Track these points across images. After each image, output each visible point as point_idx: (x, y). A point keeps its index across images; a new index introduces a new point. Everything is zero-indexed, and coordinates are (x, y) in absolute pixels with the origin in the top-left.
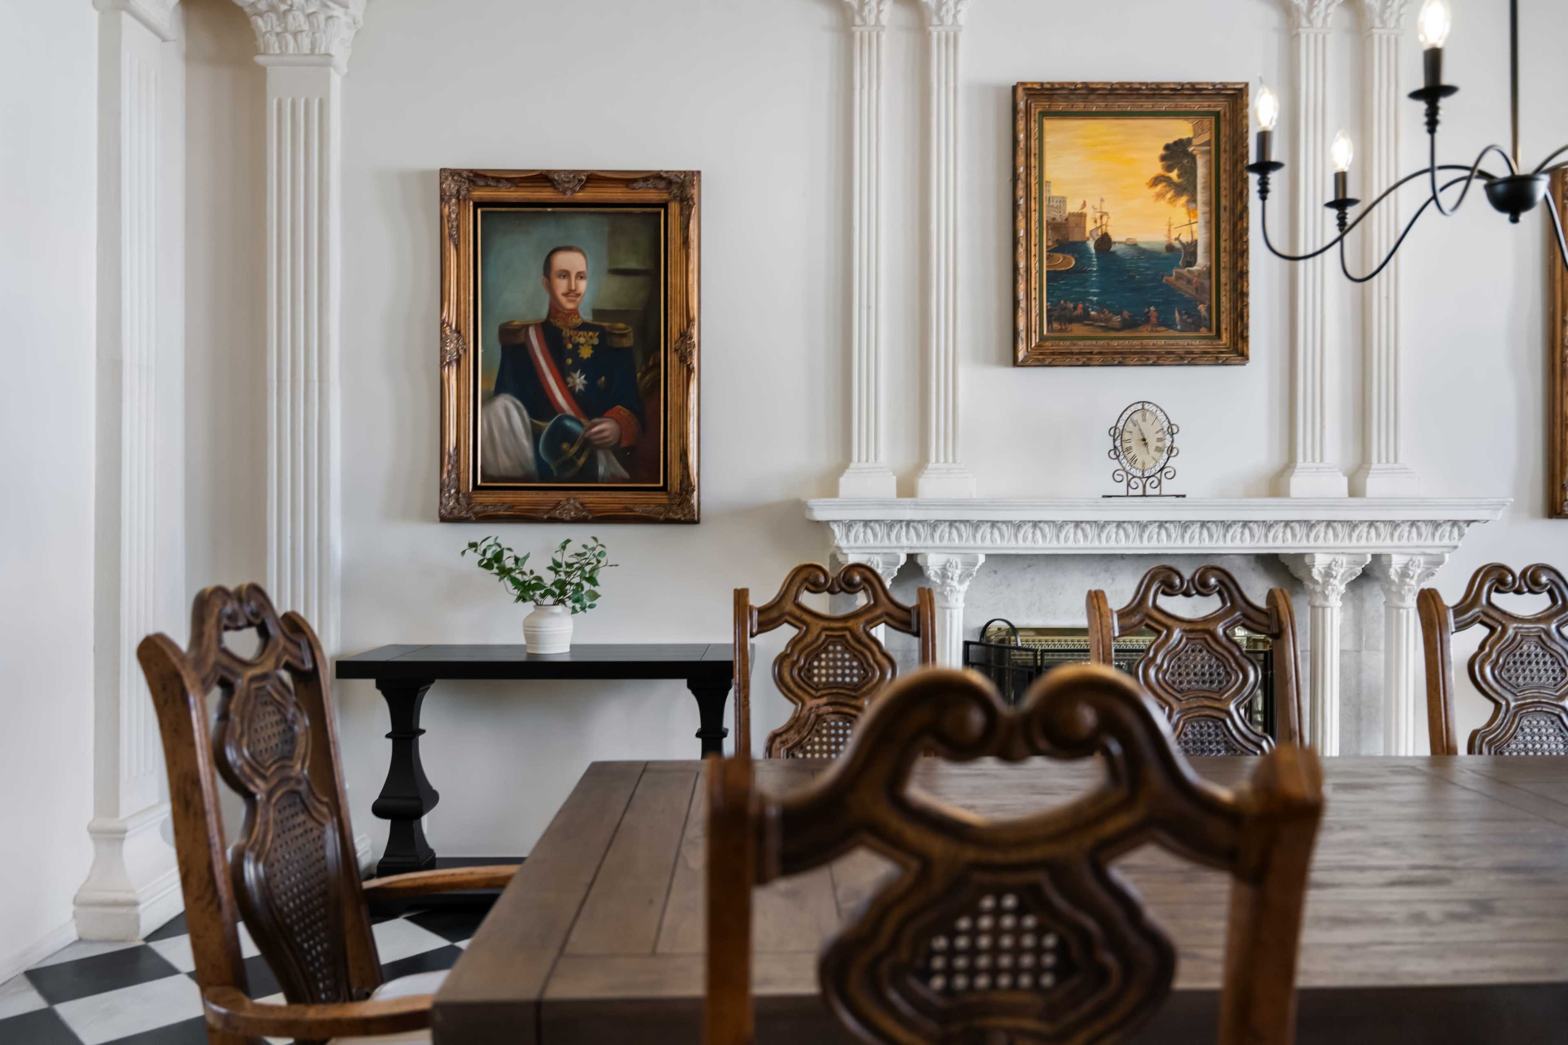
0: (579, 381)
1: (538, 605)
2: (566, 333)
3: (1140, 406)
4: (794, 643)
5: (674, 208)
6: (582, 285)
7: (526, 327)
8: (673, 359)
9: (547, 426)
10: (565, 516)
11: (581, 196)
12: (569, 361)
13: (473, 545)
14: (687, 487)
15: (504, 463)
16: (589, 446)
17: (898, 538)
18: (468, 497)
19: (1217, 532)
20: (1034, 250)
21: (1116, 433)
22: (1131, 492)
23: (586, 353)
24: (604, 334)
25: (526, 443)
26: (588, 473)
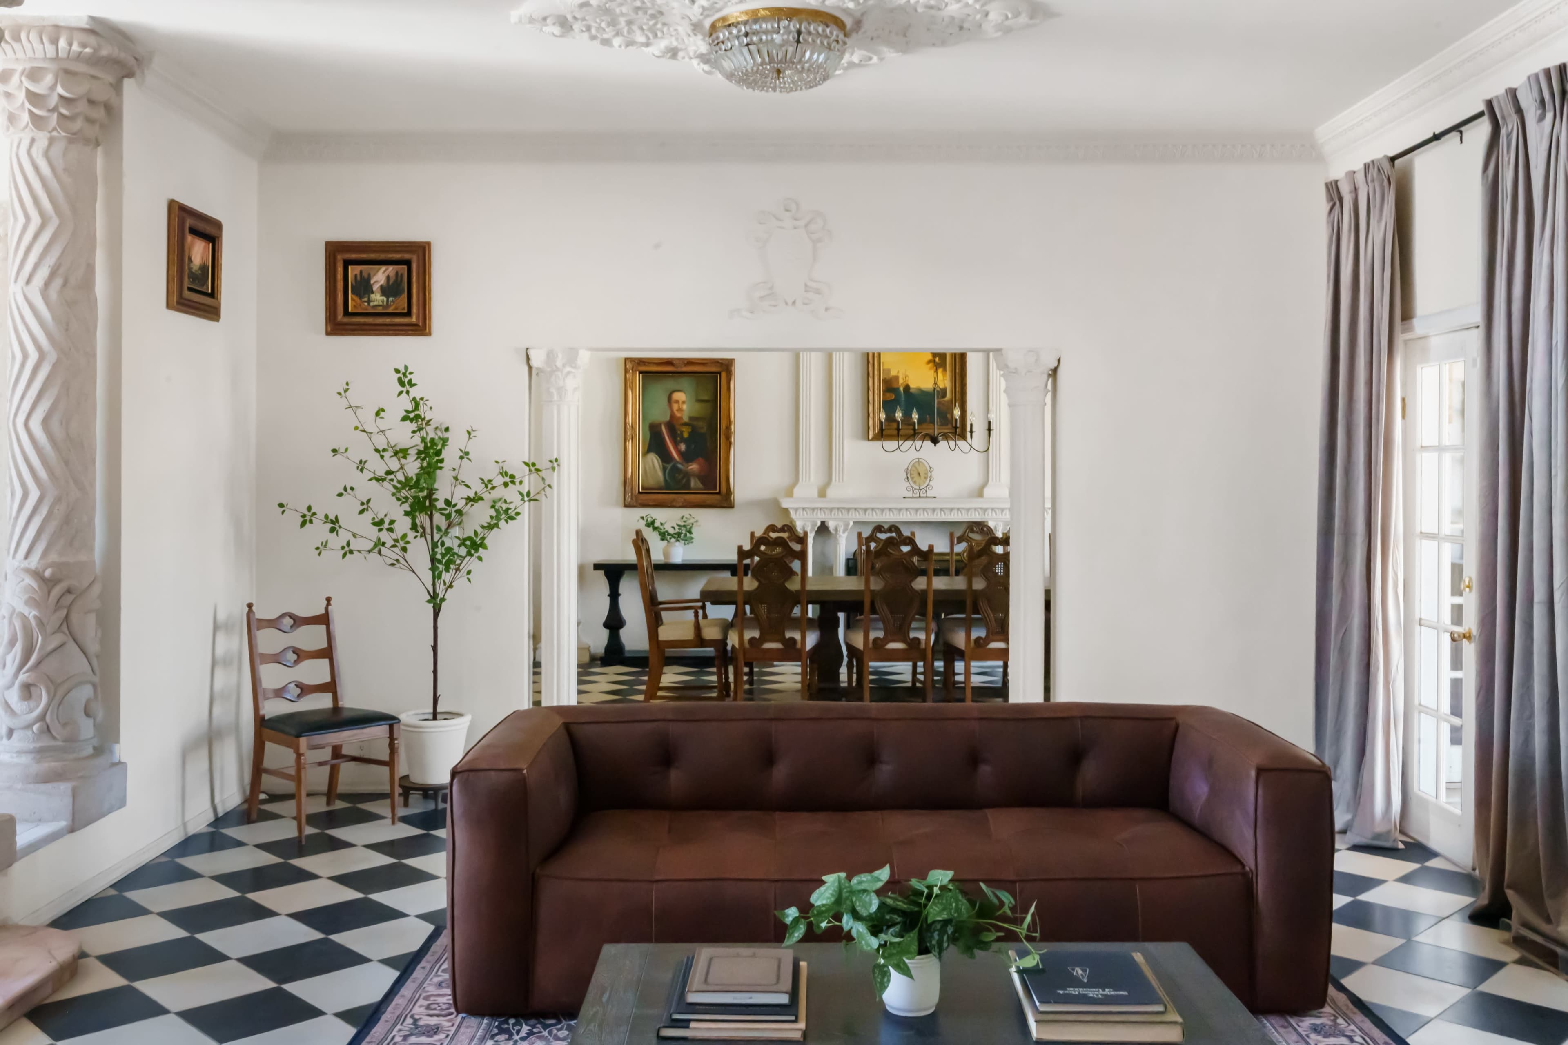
0: (683, 447)
1: (668, 542)
2: (678, 427)
3: (917, 460)
5: (724, 375)
6: (685, 407)
7: (660, 425)
8: (723, 437)
9: (669, 466)
10: (678, 505)
11: (684, 369)
12: (679, 439)
13: (642, 518)
14: (729, 492)
15: (651, 482)
16: (687, 475)
17: (817, 514)
18: (636, 497)
19: (947, 512)
20: (877, 392)
21: (907, 471)
22: (914, 495)
23: (686, 435)
24: (693, 427)
25: (660, 474)
26: (687, 486)
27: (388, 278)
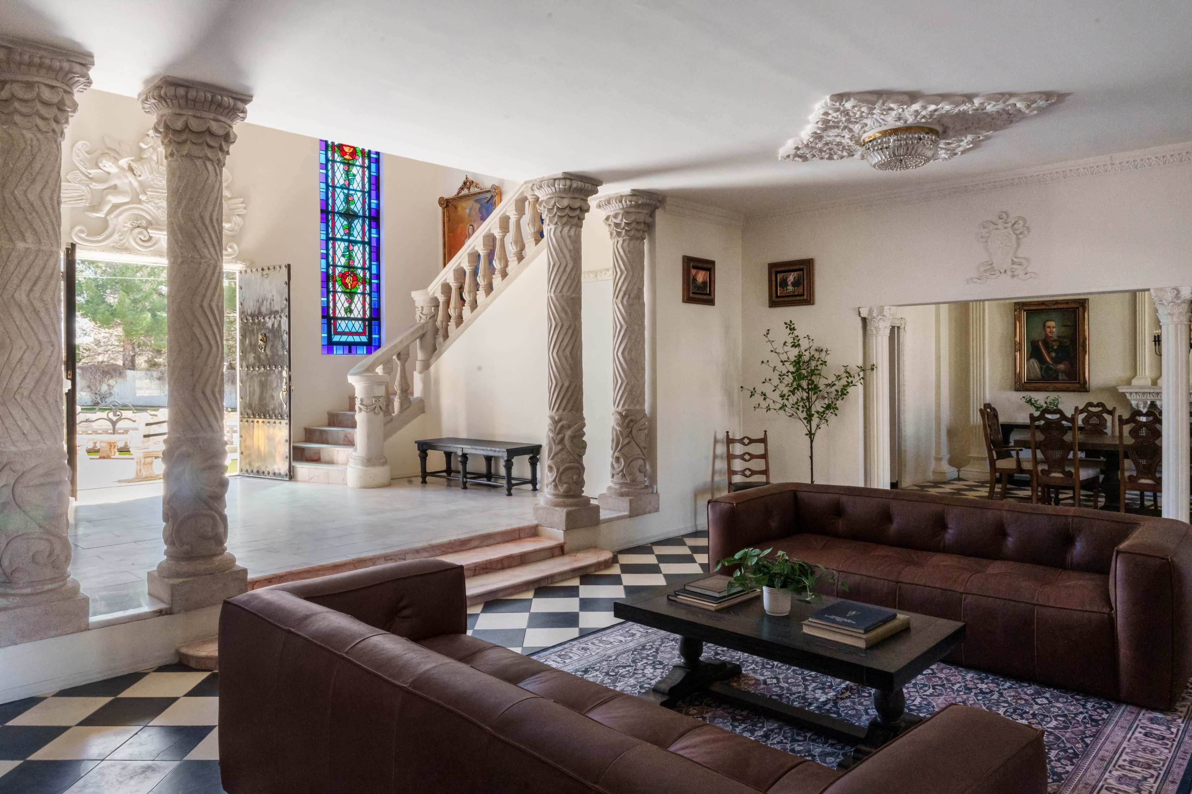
0: (1053, 355)
2: (1050, 342)
4: (1086, 416)
5: (1081, 309)
6: (1054, 330)
7: (1038, 341)
8: (1081, 348)
9: (1044, 366)
10: (1049, 390)
11: (1053, 307)
12: (1051, 349)
13: (1024, 397)
14: (1085, 382)
15: (1032, 376)
16: (1057, 372)
17: (1148, 397)
18: (1023, 385)
23: (1055, 347)
24: (1061, 342)
25: (1038, 370)
26: (1056, 378)
27: (795, 278)
